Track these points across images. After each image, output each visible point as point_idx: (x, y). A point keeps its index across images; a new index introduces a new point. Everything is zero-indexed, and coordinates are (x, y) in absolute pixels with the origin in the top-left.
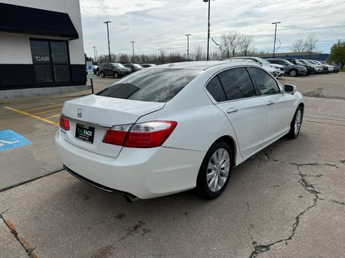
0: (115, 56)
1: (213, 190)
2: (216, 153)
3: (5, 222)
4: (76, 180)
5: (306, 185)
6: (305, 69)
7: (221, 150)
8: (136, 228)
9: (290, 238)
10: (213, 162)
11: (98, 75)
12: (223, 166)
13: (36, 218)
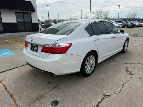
0: (51, 20)
1: (88, 73)
2: (89, 57)
3: (2, 84)
4: (32, 68)
5: (128, 71)
6: (131, 25)
7: (91, 56)
8: (55, 87)
9: (119, 93)
10: (88, 61)
11: (44, 28)
12: (92, 63)
13: (15, 83)
